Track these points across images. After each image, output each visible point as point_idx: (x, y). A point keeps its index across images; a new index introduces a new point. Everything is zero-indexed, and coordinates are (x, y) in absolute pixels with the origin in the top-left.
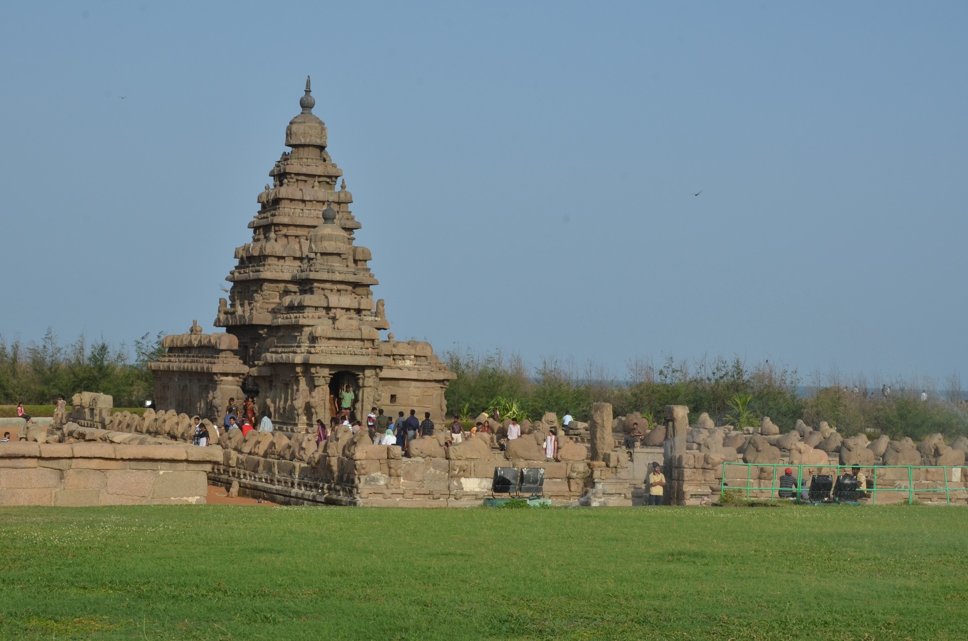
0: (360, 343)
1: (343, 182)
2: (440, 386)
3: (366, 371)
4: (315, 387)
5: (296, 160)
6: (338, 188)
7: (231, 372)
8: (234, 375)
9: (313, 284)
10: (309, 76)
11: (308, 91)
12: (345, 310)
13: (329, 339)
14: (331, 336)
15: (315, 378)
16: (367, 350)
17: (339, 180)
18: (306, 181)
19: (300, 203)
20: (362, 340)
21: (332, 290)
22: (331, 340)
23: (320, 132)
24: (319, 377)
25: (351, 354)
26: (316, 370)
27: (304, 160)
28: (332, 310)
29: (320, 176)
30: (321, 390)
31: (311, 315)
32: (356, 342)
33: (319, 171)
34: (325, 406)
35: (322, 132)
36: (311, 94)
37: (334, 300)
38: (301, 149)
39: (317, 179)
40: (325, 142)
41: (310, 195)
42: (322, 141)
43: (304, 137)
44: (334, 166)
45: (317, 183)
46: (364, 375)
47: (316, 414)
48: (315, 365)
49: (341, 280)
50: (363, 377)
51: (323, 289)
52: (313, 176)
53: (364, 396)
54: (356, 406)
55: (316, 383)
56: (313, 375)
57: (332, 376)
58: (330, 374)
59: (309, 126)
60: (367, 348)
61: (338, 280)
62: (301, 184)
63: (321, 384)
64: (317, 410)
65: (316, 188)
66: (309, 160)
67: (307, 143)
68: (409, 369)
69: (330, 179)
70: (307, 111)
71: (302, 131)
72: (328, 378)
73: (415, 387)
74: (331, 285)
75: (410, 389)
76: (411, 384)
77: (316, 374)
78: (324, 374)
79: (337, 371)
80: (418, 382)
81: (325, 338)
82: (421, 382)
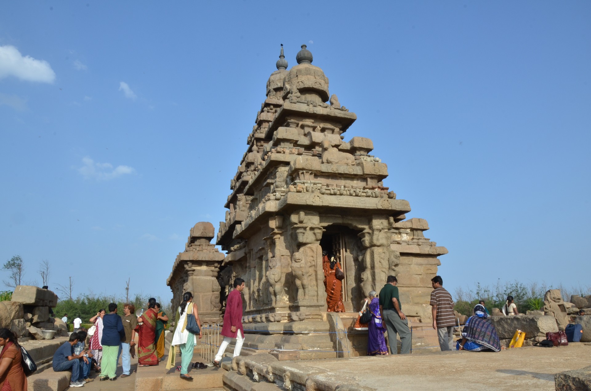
0: (361, 184)
3: (373, 220)
4: (300, 245)
7: (205, 261)
8: (209, 263)
11: (282, 57)
13: (316, 174)
15: (298, 231)
16: (373, 191)
21: (314, 128)
24: (305, 228)
25: (351, 195)
26: (299, 218)
30: (308, 251)
34: (316, 275)
37: (317, 136)
46: (371, 228)
47: (304, 288)
49: (325, 113)
50: (370, 231)
51: (302, 126)
53: (375, 260)
54: (362, 276)
55: (301, 239)
56: (295, 226)
58: (321, 226)
60: (373, 188)
63: (308, 241)
64: (305, 282)
68: (408, 243)
72: (319, 231)
73: (417, 264)
74: (313, 123)
75: (412, 266)
76: (412, 261)
77: (298, 223)
78: (312, 223)
79: (330, 224)
80: (420, 258)
81: (310, 172)
82: (423, 257)
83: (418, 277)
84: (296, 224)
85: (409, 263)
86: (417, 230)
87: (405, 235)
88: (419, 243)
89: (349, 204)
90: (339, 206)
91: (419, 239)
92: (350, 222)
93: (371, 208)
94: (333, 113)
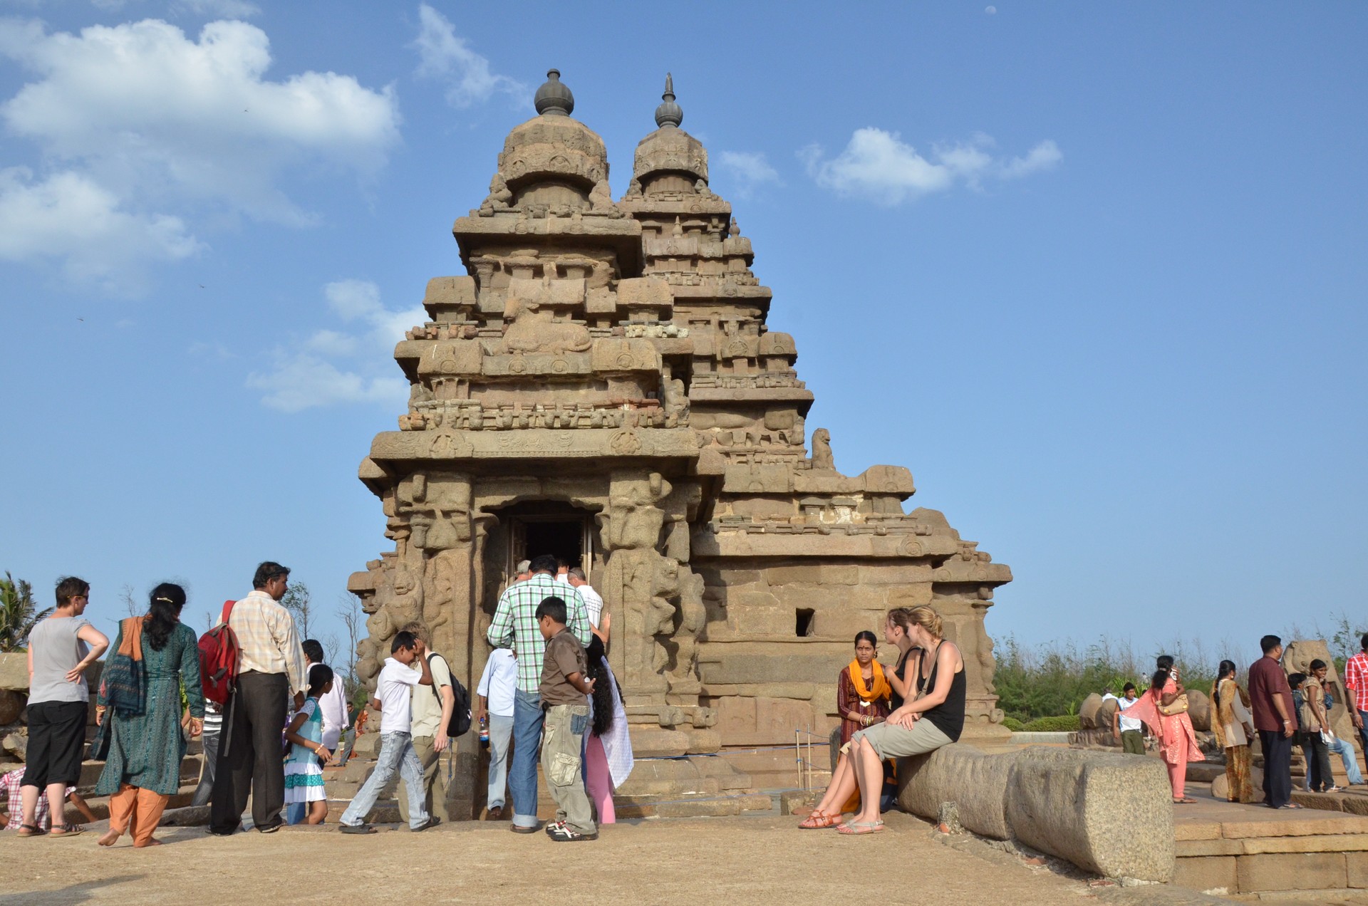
2: (971, 602)
3: (615, 487)
10: (669, 74)
11: (669, 97)
13: (475, 382)
16: (612, 411)
18: (659, 229)
20: (604, 381)
22: (488, 390)
23: (686, 148)
24: (430, 514)
25: (551, 427)
26: (415, 489)
27: (656, 195)
29: (685, 217)
30: (442, 567)
32: (583, 391)
33: (685, 209)
34: (455, 623)
35: (690, 152)
36: (676, 101)
39: (678, 222)
41: (660, 246)
42: (693, 164)
43: (654, 158)
45: (678, 228)
46: (609, 502)
50: (610, 512)
52: (669, 217)
58: (485, 509)
59: (662, 139)
62: (648, 236)
63: (439, 543)
65: (677, 237)
66: (668, 194)
67: (661, 168)
68: (848, 530)
69: (711, 221)
70: (666, 126)
71: (651, 150)
72: (464, 520)
73: (871, 584)
74: (537, 257)
75: (856, 589)
76: (856, 575)
77: (413, 503)
78: (450, 501)
80: (880, 568)
81: (457, 379)
82: (889, 565)
83: (874, 617)
84: (409, 505)
85: (848, 581)
86: (881, 495)
87: (847, 510)
88: (879, 530)
89: (527, 449)
90: (500, 455)
91: (883, 519)
92: (563, 492)
93: (585, 455)
94: (578, 227)
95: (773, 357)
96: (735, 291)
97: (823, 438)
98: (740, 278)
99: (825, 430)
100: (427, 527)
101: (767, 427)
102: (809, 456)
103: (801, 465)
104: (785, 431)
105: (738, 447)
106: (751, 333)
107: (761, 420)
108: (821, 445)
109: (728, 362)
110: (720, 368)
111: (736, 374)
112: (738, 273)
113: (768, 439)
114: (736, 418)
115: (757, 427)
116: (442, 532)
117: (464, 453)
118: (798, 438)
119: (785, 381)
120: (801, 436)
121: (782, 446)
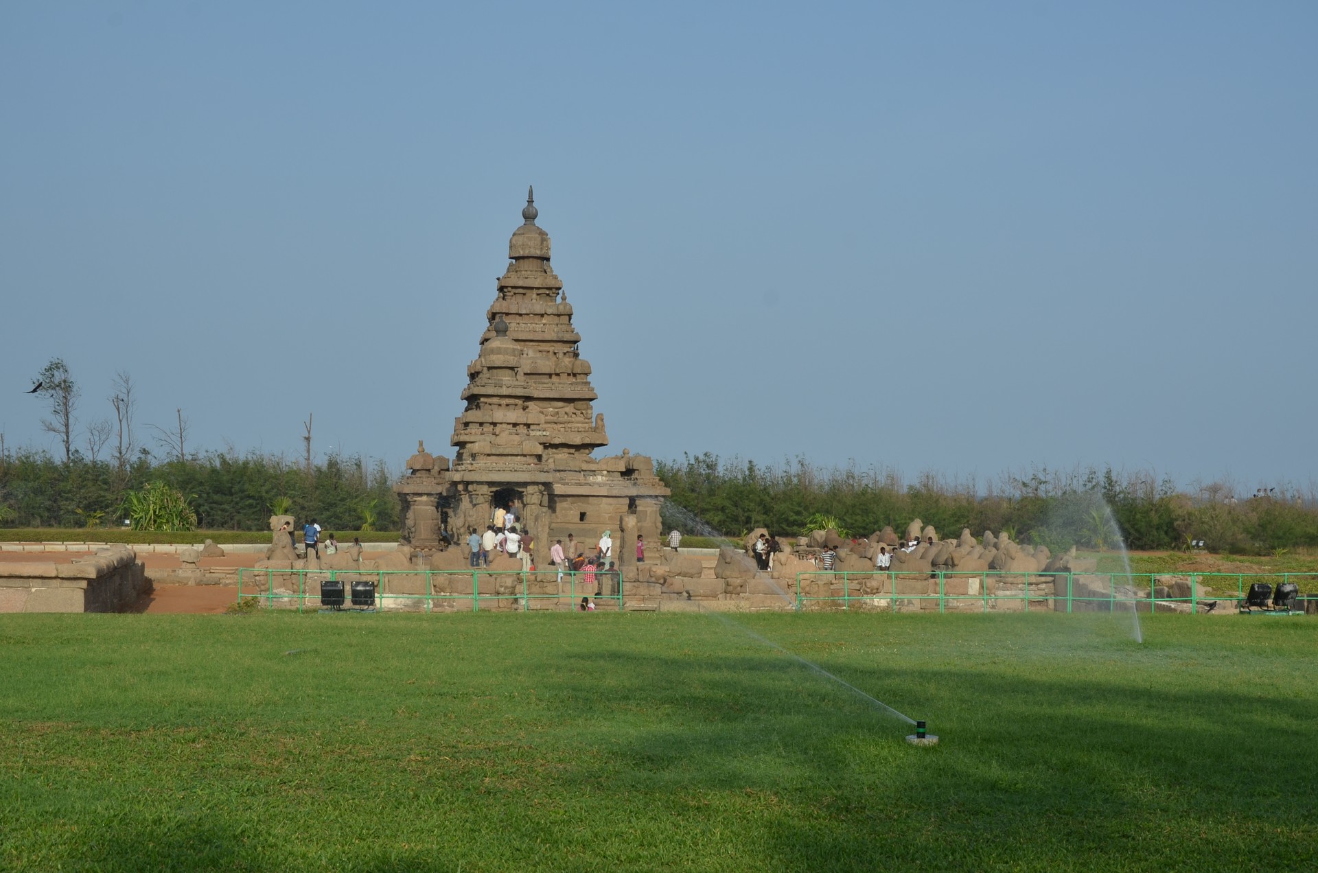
0: (523, 459)
1: (564, 294)
2: (654, 502)
3: (528, 487)
4: (474, 505)
5: (514, 273)
6: (559, 299)
7: (426, 492)
8: (429, 494)
9: (479, 400)
10: (531, 186)
11: (531, 202)
12: (511, 425)
13: (489, 455)
14: (489, 452)
16: (529, 466)
17: (560, 292)
18: (524, 294)
19: (517, 316)
20: (525, 456)
21: (500, 405)
22: (492, 457)
23: (540, 244)
24: (478, 495)
25: (511, 471)
26: (473, 488)
27: (523, 272)
28: (498, 425)
29: (538, 288)
31: (473, 431)
32: (519, 457)
33: (537, 283)
35: (542, 243)
36: (534, 204)
37: (499, 415)
38: (521, 261)
39: (535, 291)
40: (547, 253)
41: (526, 308)
43: (522, 249)
44: (556, 278)
45: (534, 296)
46: (527, 491)
48: (472, 483)
49: (507, 394)
50: (526, 494)
51: (490, 404)
52: (532, 288)
53: (528, 514)
57: (493, 494)
58: (491, 492)
59: (527, 237)
60: (529, 464)
61: (504, 394)
62: (519, 298)
65: (534, 301)
66: (529, 272)
67: (526, 255)
68: (600, 485)
69: (552, 291)
70: (528, 222)
71: (521, 243)
72: (488, 496)
73: (606, 504)
76: (602, 501)
79: (498, 489)
80: (610, 499)
82: (613, 498)
83: (607, 516)
84: (471, 492)
85: (599, 503)
86: (613, 472)
90: (497, 480)
91: (613, 481)
95: (580, 374)
96: (563, 337)
97: (600, 417)
98: (565, 328)
99: (602, 414)
100: (477, 498)
101: (575, 408)
102: (594, 425)
103: (590, 429)
104: (583, 411)
105: (561, 419)
106: (570, 358)
107: (572, 404)
108: (599, 422)
109: (558, 375)
110: (553, 376)
111: (562, 381)
112: (565, 324)
113: (575, 414)
114: (560, 404)
115: (570, 408)
116: (481, 499)
117: (489, 480)
118: (589, 416)
119: (585, 388)
120: (590, 416)
121: (581, 419)
